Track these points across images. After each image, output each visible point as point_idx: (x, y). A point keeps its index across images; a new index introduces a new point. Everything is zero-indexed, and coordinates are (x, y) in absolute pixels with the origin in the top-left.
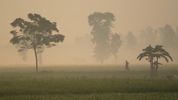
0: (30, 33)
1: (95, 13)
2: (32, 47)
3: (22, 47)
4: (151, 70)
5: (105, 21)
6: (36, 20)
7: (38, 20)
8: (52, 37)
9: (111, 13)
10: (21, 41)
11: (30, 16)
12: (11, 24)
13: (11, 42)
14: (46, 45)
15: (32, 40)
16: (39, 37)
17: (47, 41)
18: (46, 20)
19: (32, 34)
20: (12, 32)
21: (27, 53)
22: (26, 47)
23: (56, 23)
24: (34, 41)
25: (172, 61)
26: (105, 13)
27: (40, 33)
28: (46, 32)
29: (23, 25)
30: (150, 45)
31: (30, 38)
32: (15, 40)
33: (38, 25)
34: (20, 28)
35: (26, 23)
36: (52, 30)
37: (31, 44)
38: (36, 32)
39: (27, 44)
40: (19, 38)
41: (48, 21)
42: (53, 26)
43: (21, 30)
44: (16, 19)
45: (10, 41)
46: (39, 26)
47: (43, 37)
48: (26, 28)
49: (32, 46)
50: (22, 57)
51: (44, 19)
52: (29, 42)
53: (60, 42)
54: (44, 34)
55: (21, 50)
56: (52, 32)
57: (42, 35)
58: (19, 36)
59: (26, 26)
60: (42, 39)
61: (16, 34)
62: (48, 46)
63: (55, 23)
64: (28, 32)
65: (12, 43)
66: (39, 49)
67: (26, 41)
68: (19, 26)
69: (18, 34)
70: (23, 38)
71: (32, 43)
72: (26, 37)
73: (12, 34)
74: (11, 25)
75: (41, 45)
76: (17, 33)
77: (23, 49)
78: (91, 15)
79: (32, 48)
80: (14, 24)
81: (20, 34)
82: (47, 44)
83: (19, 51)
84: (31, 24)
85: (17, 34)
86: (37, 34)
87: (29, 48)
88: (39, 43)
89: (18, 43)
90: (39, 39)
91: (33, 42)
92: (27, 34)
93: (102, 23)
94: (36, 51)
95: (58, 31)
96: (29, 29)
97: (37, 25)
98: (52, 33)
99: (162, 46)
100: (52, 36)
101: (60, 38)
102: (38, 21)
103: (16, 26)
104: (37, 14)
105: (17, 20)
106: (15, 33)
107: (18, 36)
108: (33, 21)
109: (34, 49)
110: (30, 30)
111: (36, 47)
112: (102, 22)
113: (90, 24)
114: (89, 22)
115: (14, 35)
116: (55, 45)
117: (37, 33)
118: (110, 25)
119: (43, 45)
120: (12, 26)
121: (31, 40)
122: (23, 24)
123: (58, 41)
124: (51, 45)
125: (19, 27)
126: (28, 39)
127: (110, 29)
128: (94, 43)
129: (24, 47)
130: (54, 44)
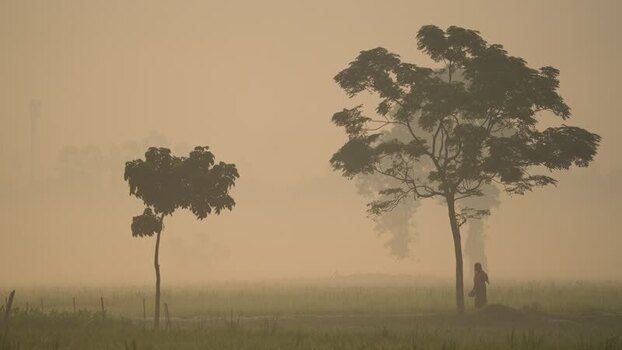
0: (426, 123)
2: (436, 190)
3: (390, 191)
6: (456, 57)
7: (469, 55)
8: (535, 141)
10: (386, 162)
11: (430, 38)
12: (337, 78)
13: (338, 167)
14: (507, 179)
15: (437, 154)
16: (469, 139)
17: (509, 162)
18: (509, 55)
19: (436, 128)
20: (341, 118)
21: (410, 221)
22: (405, 187)
23: (556, 71)
24: (447, 161)
27: (477, 123)
28: (503, 116)
29: (395, 80)
31: (429, 143)
32: (355, 157)
33: (467, 83)
34: (381, 96)
35: (409, 73)
36: (534, 108)
37: (432, 177)
38: (458, 118)
39: (410, 173)
40: (374, 145)
41: (518, 63)
42: (543, 88)
43: (383, 109)
45: (332, 161)
46: (472, 88)
47: (493, 142)
48: (407, 97)
49: (436, 185)
50: (388, 236)
51: (497, 52)
52: (424, 167)
53: (577, 163)
54: (496, 126)
55: (384, 205)
56: (537, 116)
57: (482, 133)
58: (374, 138)
59: (407, 89)
60: (486, 152)
61: (359, 128)
62: (513, 186)
63: (551, 71)
64: (418, 114)
65: (340, 172)
66: (474, 202)
67: (406, 158)
68: (377, 87)
69: (370, 128)
70: (392, 147)
71: (435, 169)
72: (407, 139)
73: (343, 129)
74: (337, 85)
75: (482, 178)
76: (364, 120)
77: (391, 197)
79: (434, 193)
80: (350, 79)
81: (380, 125)
82: (512, 175)
83: (376, 208)
84: (432, 76)
85: (365, 125)
86: (459, 127)
87: (419, 196)
88: (470, 170)
89: (371, 169)
90: (471, 151)
91: (442, 162)
92: (415, 124)
94: (458, 211)
95: (564, 111)
96: (423, 104)
97: (462, 84)
98: (533, 122)
100: (536, 134)
101: (576, 146)
102: (466, 62)
103: (363, 88)
104: (462, 30)
105: (365, 57)
106: (354, 122)
107: (370, 133)
108: (443, 64)
109: (444, 198)
110: (425, 109)
111: (455, 189)
115: (352, 130)
116: (551, 181)
117: (461, 121)
119: (489, 180)
120: (343, 85)
121: (432, 156)
122: (393, 77)
123: (562, 162)
124: (532, 182)
125: (377, 94)
126: (417, 149)
129: (399, 190)
130: (544, 177)
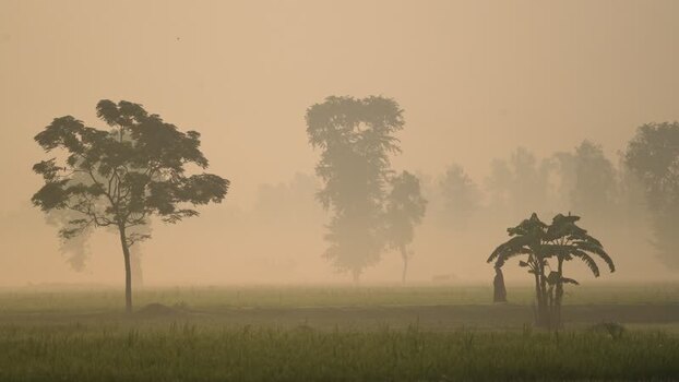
0: (104, 171)
1: (332, 98)
2: (112, 220)
3: (77, 222)
4: (537, 302)
5: (368, 128)
6: (125, 123)
7: (135, 122)
8: (184, 185)
9: (388, 101)
10: (74, 200)
11: (106, 109)
12: (36, 138)
13: (37, 204)
14: (163, 212)
15: (112, 194)
16: (135, 183)
17: (163, 200)
18: (164, 122)
19: (111, 175)
20: (40, 167)
22: (88, 218)
23: (199, 134)
24: (120, 199)
25: (613, 270)
26: (366, 100)
27: (142, 171)
28: (160, 166)
29: (80, 140)
30: (535, 215)
31: (107, 186)
32: (51, 197)
33: (134, 143)
34: (70, 151)
35: (90, 134)
36: (182, 160)
37: (109, 211)
38: (128, 168)
39: (92, 207)
40: (64, 188)
41: (170, 128)
42: (188, 146)
43: (71, 161)
44: (56, 120)
45: (33, 199)
46: (137, 146)
47: (153, 186)
48: (89, 152)
49: (111, 217)
50: (69, 255)
51: (155, 119)
52: (102, 204)
53: (214, 200)
54: (155, 174)
55: (72, 232)
56: (185, 166)
57: (146, 178)
58: (64, 182)
59: (88, 146)
60: (147, 192)
61: (53, 175)
62: (168, 217)
63: (194, 134)
64: (97, 166)
65: (39, 207)
66: (138, 228)
67: (89, 197)
68: (66, 145)
69: (61, 175)
70: (78, 189)
71: (110, 205)
72: (89, 183)
73: (41, 175)
74: (37, 143)
75: (145, 211)
76: (57, 169)
77: (78, 226)
78: (316, 107)
79: (110, 223)
80: (47, 139)
81: (66, 173)
82: (166, 209)
83: (67, 234)
84: (109, 137)
85: (57, 173)
86: (128, 174)
87: (99, 225)
88: (137, 205)
89: (63, 206)
90: (138, 192)
91: (116, 200)
92: (95, 172)
93: (355, 136)
94: (127, 235)
95: (204, 163)
96: (101, 157)
97: (129, 143)
98: (182, 170)
99: (578, 218)
100: (184, 180)
101: (213, 188)
102: (133, 127)
103: (56, 145)
104: (130, 103)
105: (58, 122)
106: (50, 171)
107: (61, 179)
108: (117, 127)
109: (117, 227)
110: (104, 160)
111: (125, 219)
112: (355, 130)
113: (315, 140)
114: (311, 130)
115: (49, 177)
116: (195, 213)
117: (129, 170)
118: (387, 144)
119: (150, 212)
120: (41, 143)
121: (108, 195)
122: (79, 137)
123: (203, 199)
124: (182, 214)
125: (67, 150)
126: (97, 190)
127: (385, 158)
128: (326, 205)
129: (83, 220)
130: (190, 211)
